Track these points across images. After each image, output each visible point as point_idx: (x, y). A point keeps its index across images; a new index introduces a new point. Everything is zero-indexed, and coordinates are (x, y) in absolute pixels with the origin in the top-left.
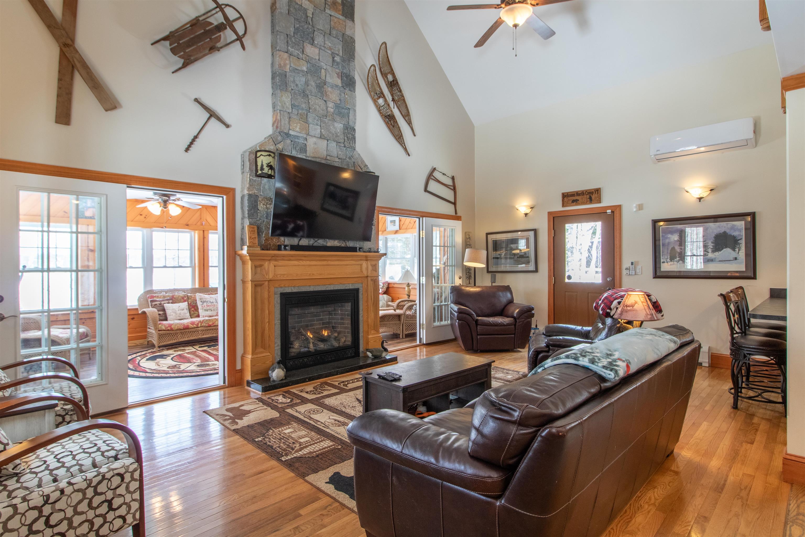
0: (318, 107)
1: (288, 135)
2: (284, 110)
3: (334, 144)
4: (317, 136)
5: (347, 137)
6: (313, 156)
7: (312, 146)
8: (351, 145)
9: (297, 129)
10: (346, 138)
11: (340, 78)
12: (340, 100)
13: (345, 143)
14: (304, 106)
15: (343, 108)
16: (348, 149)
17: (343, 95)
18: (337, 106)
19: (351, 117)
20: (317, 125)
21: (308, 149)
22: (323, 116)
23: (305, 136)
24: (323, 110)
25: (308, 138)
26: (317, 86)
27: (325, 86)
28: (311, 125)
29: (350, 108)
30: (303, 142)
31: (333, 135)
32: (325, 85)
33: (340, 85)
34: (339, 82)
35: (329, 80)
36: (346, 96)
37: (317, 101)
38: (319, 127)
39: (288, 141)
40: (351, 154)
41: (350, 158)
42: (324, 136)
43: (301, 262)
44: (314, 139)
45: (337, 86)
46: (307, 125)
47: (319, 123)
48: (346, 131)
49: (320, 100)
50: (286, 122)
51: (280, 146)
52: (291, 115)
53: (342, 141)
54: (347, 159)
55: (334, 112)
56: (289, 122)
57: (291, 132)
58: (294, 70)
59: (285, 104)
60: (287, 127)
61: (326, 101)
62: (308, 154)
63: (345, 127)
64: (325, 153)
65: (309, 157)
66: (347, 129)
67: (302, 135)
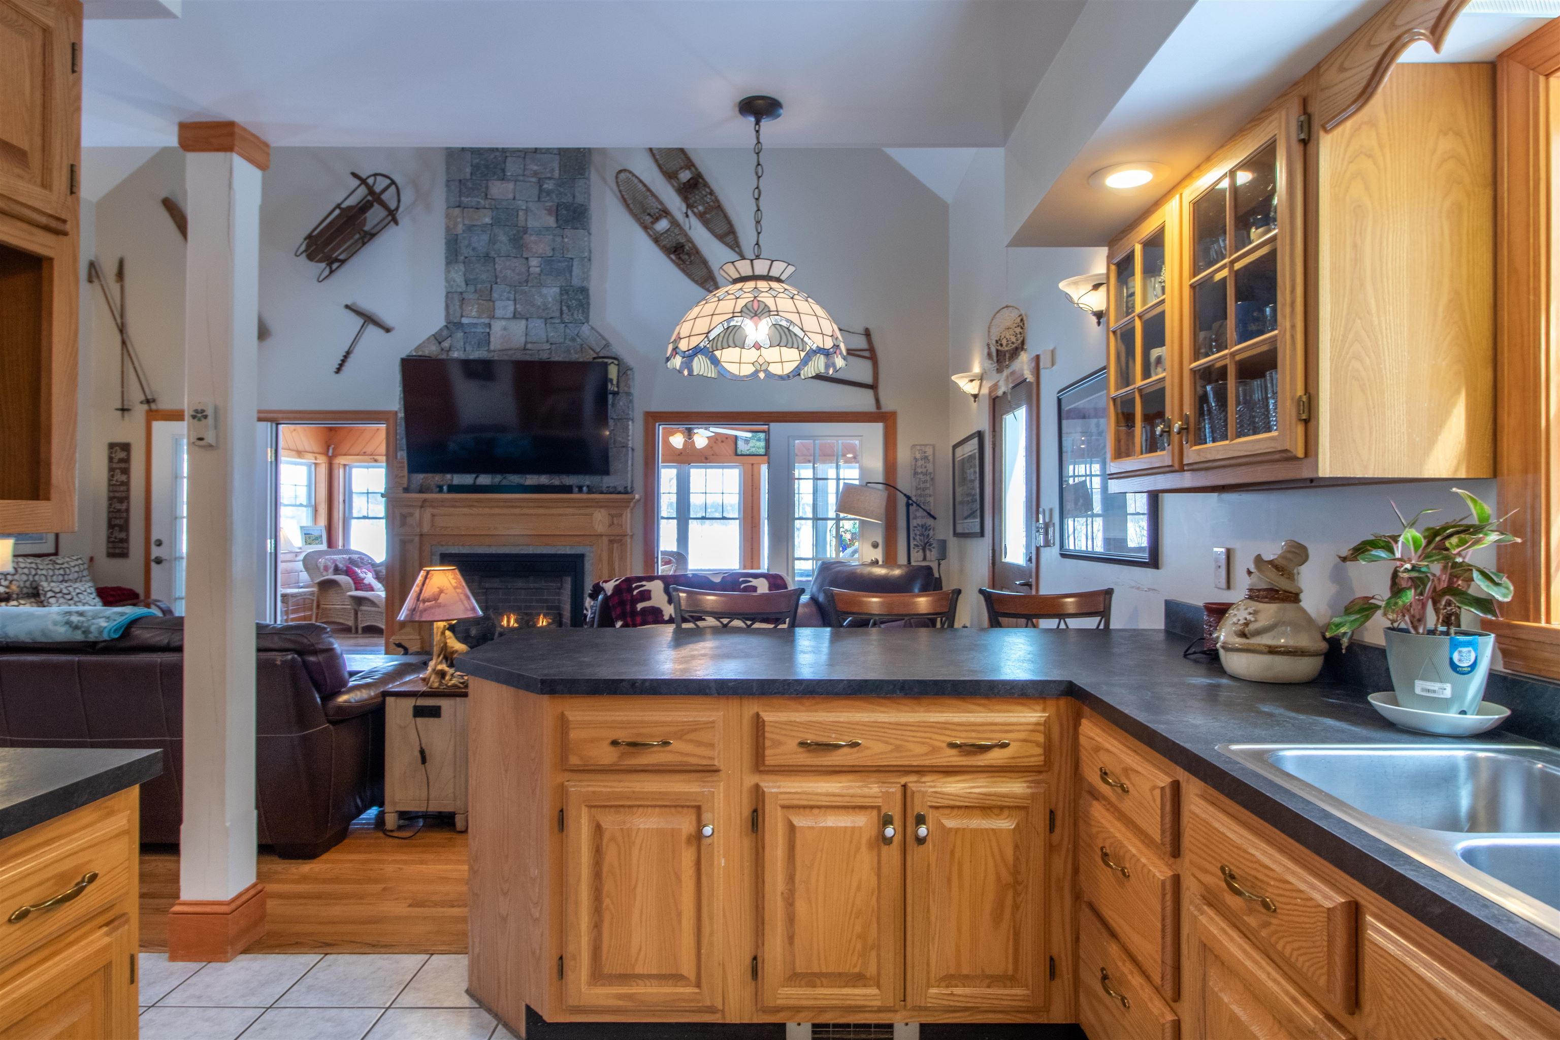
0: (509, 272)
1: (459, 325)
2: (453, 290)
3: (539, 323)
4: (507, 317)
5: (568, 307)
6: (504, 348)
7: (500, 333)
8: (575, 317)
9: (474, 314)
10: (564, 308)
11: (554, 214)
12: (553, 249)
13: (564, 316)
14: (484, 277)
15: (559, 262)
16: (570, 325)
17: (559, 239)
18: (548, 261)
19: (576, 271)
20: (508, 299)
21: (492, 339)
22: (520, 283)
23: (487, 321)
24: (518, 274)
25: (492, 323)
26: (510, 240)
27: (526, 236)
28: (498, 304)
29: (572, 257)
30: (482, 331)
31: (539, 307)
32: (525, 233)
33: (554, 225)
34: (551, 222)
35: (533, 224)
36: (566, 240)
37: (508, 263)
38: (511, 303)
39: (459, 335)
40: (576, 332)
41: (573, 340)
42: (520, 314)
44: (503, 323)
45: (547, 229)
46: (491, 304)
47: (512, 296)
48: (565, 297)
49: (515, 260)
50: (457, 307)
51: (446, 344)
52: (465, 296)
53: (557, 314)
54: (568, 342)
55: (541, 271)
56: (461, 307)
57: (465, 321)
58: (470, 228)
59: (454, 281)
60: (459, 314)
61: (527, 259)
62: (492, 348)
63: (564, 291)
64: (523, 340)
65: (494, 351)
66: (567, 293)
67: (483, 320)
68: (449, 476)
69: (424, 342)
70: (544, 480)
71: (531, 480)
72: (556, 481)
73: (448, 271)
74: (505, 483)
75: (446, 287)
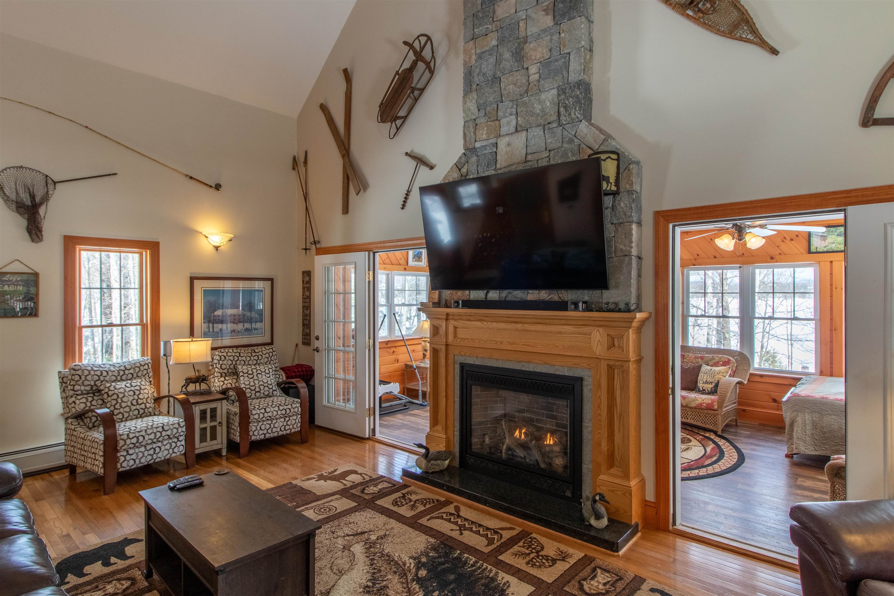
0: (511, 86)
1: (475, 150)
2: (469, 119)
3: (537, 132)
4: (510, 132)
5: (565, 107)
6: (507, 164)
7: (505, 150)
8: (573, 115)
9: (484, 136)
10: (562, 109)
11: (551, 12)
12: (551, 50)
13: (562, 117)
14: (491, 99)
15: (557, 61)
16: (567, 126)
17: (555, 37)
18: (545, 64)
20: (511, 114)
21: (499, 157)
22: (521, 95)
23: (494, 141)
24: (519, 87)
25: (498, 141)
26: (513, 55)
27: (526, 46)
28: (503, 121)
29: (570, 50)
30: (491, 151)
31: (538, 115)
32: (526, 43)
33: (552, 24)
34: (548, 21)
35: (533, 30)
36: (564, 35)
37: (511, 79)
38: (513, 117)
39: (474, 159)
40: (573, 133)
41: (571, 141)
42: (521, 126)
43: (485, 323)
44: (507, 139)
45: (546, 30)
46: (497, 123)
47: (514, 110)
48: (562, 97)
49: (517, 73)
50: (472, 133)
51: (464, 170)
52: (478, 121)
53: (555, 117)
54: (566, 145)
55: (540, 77)
56: (475, 133)
57: (478, 145)
58: (480, 57)
59: (469, 110)
60: (473, 140)
61: (527, 69)
62: (498, 166)
63: (561, 91)
64: (524, 152)
65: (500, 169)
66: (564, 92)
67: (491, 141)
68: (467, 292)
69: (449, 172)
70: (543, 295)
71: (532, 295)
72: (554, 296)
73: (465, 102)
74: (510, 298)
75: (464, 118)
